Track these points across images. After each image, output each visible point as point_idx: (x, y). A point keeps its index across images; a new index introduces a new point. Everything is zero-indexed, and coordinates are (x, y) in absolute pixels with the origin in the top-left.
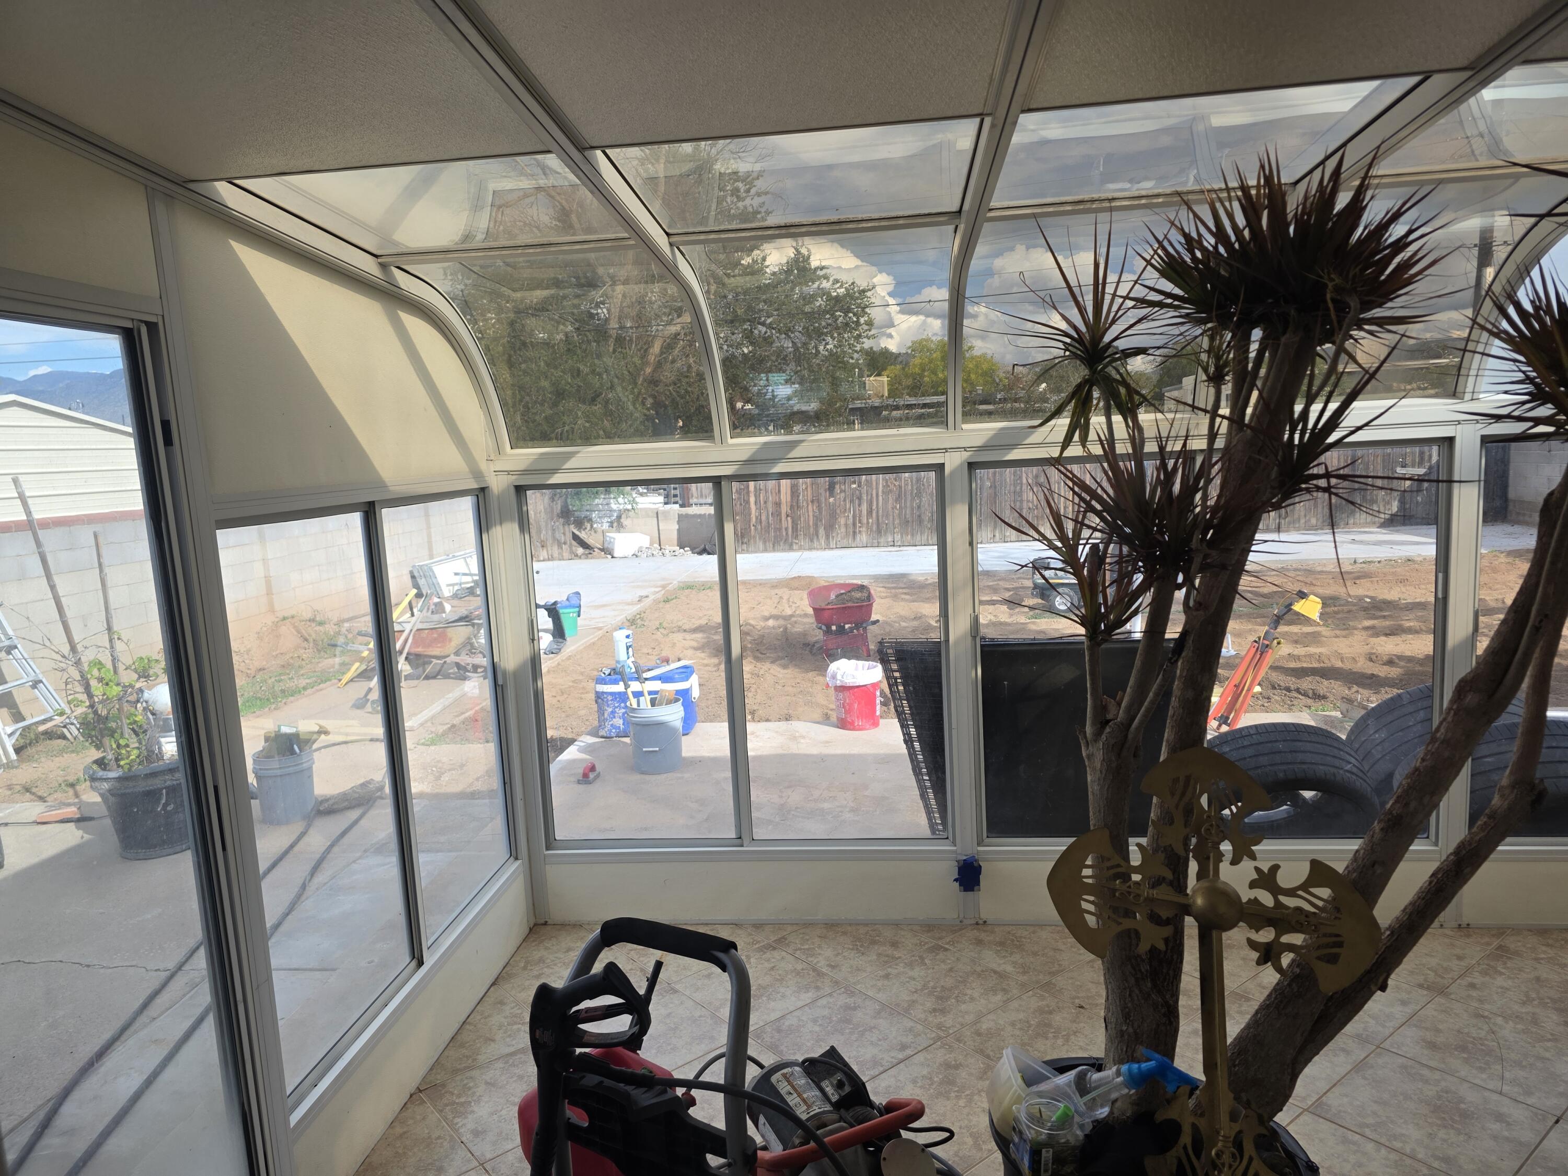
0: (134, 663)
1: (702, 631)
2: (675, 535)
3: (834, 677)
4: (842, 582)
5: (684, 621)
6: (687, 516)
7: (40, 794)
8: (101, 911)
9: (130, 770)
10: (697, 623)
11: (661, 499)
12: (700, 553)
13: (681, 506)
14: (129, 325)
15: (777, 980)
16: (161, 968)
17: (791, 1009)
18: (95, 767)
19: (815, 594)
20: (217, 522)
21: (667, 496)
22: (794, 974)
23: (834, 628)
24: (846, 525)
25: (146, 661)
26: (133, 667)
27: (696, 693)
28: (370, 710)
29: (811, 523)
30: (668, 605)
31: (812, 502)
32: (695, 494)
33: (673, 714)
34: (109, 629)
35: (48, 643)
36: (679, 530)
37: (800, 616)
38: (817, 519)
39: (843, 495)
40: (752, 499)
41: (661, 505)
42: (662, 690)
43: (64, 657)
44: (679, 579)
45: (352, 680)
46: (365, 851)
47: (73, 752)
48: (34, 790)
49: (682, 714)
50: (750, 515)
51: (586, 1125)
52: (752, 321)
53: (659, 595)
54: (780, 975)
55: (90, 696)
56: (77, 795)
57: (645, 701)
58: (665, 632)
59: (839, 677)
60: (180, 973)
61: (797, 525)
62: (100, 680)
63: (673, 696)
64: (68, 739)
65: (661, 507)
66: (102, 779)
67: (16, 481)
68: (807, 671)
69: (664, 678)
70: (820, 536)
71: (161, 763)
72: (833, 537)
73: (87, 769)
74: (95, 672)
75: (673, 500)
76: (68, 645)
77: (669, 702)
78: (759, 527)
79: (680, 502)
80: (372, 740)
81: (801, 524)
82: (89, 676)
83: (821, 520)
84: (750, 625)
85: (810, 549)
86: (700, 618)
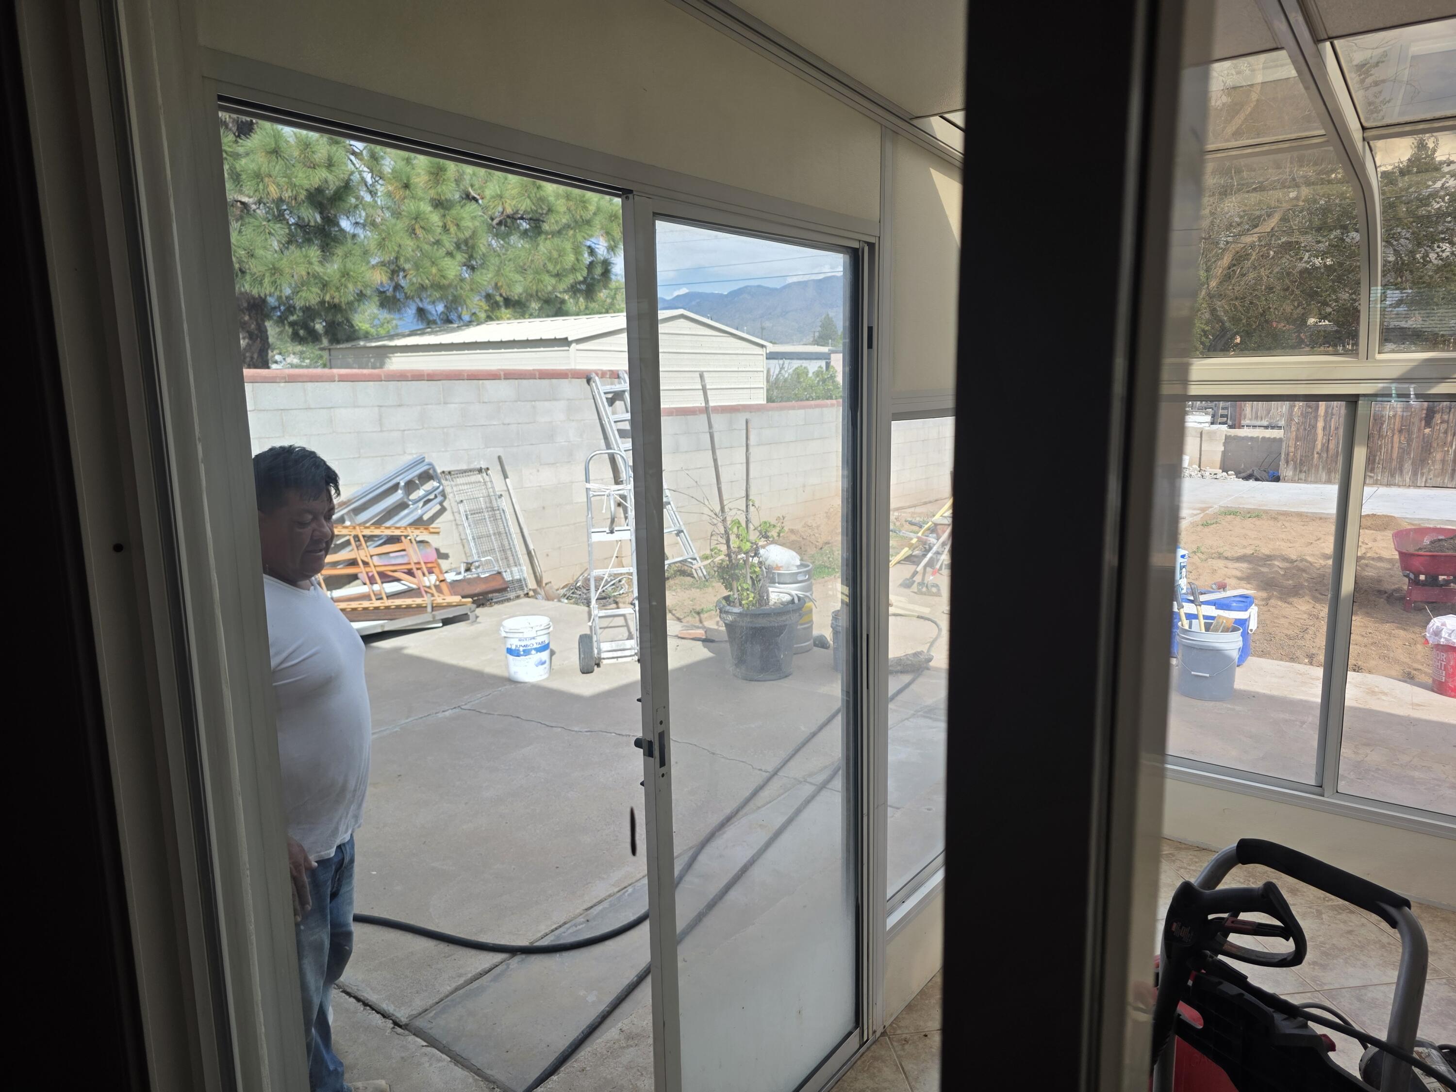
0: (760, 526)
1: (1249, 562)
2: (1218, 458)
3: (1437, 633)
4: (1431, 526)
5: (1225, 548)
6: (1236, 438)
7: (678, 615)
8: (721, 713)
9: (748, 608)
10: (1241, 552)
11: (1208, 418)
12: (1247, 478)
13: (1231, 427)
14: (856, 245)
15: (1356, 946)
16: (763, 769)
17: (1376, 982)
18: (724, 602)
19: (1400, 536)
20: (893, 414)
21: (1213, 416)
22: (1378, 946)
23: (1422, 577)
24: (1443, 461)
25: (768, 525)
26: (759, 529)
27: (1253, 625)
28: (916, 590)
29: (1395, 455)
30: (1206, 530)
31: (1400, 431)
32: (1248, 415)
33: (1231, 643)
34: (747, 496)
35: (707, 503)
36: (1224, 453)
37: (1373, 559)
38: (1404, 452)
39: (1444, 426)
40: (1320, 424)
41: (1207, 425)
42: (1219, 616)
43: (716, 514)
44: (1222, 503)
45: (899, 562)
46: (917, 711)
47: (697, 588)
48: (674, 612)
49: (1240, 644)
50: (1315, 441)
51: (1201, 1027)
52: (1344, 228)
53: (1197, 519)
54: (1360, 942)
55: (729, 547)
56: (701, 621)
57: (1198, 626)
58: (1203, 557)
59: (1444, 634)
60: (776, 777)
61: (1375, 456)
62: (738, 536)
63: (1231, 624)
64: (694, 577)
65: (1207, 427)
66: (727, 612)
67: (702, 377)
68: (1384, 621)
69: (1219, 605)
70: (1405, 471)
71: (767, 607)
72: (1422, 474)
73: (718, 602)
74: (735, 530)
75: (1220, 420)
76: (719, 505)
77: (1226, 630)
78: (1325, 455)
79: (1230, 422)
80: (918, 617)
81: (1382, 455)
82: (730, 532)
83: (1409, 453)
84: (1307, 561)
85: (1388, 485)
86: (1245, 547)
